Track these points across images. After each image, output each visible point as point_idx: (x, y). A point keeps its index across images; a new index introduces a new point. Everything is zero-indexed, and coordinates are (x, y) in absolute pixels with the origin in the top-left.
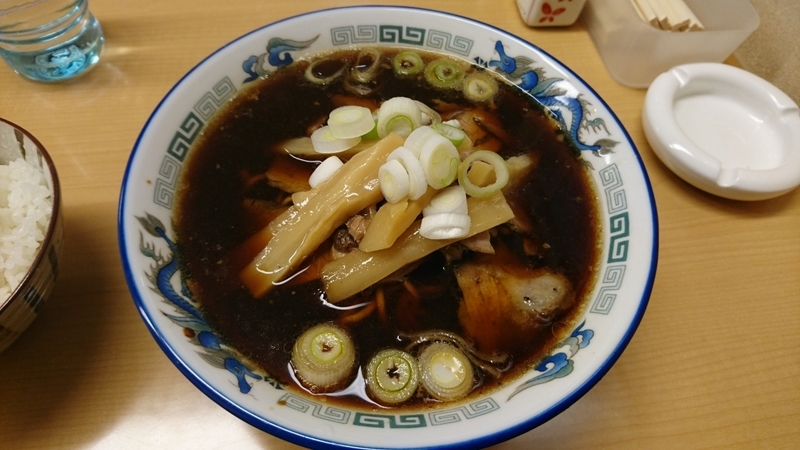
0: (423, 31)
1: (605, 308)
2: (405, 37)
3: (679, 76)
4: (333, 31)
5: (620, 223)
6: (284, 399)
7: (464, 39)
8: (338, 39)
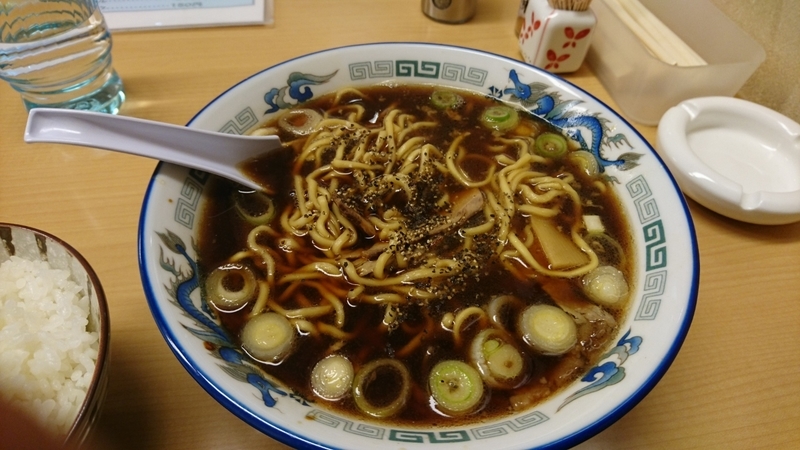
0: (438, 65)
1: (650, 314)
2: (420, 71)
4: (351, 67)
5: (654, 231)
6: (312, 414)
7: (479, 70)
8: (356, 74)
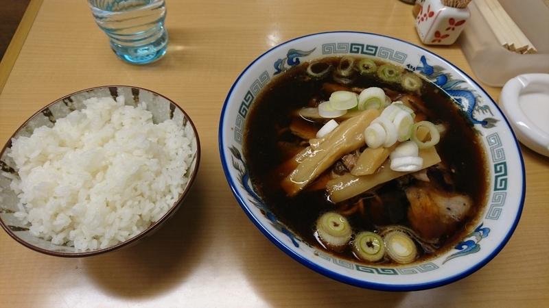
0: (376, 48)
1: (495, 216)
2: (365, 50)
3: (521, 81)
4: (324, 46)
5: (501, 168)
6: (316, 253)
7: (402, 54)
8: (326, 51)
